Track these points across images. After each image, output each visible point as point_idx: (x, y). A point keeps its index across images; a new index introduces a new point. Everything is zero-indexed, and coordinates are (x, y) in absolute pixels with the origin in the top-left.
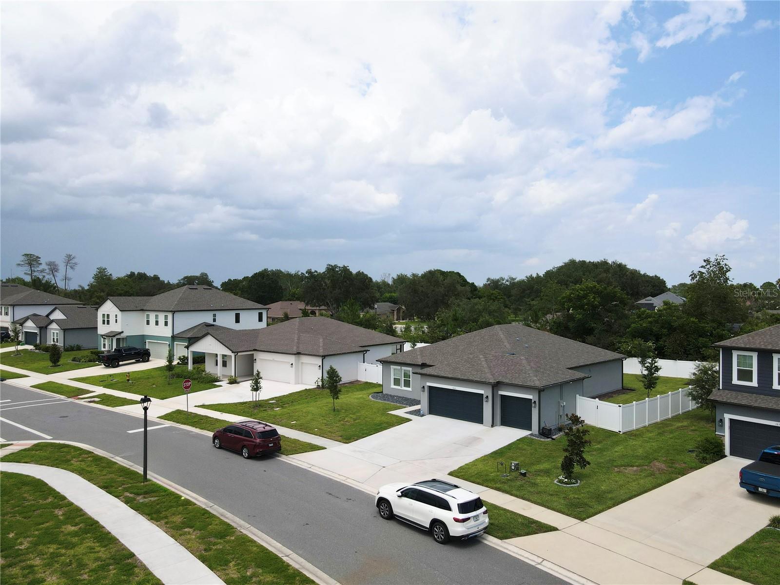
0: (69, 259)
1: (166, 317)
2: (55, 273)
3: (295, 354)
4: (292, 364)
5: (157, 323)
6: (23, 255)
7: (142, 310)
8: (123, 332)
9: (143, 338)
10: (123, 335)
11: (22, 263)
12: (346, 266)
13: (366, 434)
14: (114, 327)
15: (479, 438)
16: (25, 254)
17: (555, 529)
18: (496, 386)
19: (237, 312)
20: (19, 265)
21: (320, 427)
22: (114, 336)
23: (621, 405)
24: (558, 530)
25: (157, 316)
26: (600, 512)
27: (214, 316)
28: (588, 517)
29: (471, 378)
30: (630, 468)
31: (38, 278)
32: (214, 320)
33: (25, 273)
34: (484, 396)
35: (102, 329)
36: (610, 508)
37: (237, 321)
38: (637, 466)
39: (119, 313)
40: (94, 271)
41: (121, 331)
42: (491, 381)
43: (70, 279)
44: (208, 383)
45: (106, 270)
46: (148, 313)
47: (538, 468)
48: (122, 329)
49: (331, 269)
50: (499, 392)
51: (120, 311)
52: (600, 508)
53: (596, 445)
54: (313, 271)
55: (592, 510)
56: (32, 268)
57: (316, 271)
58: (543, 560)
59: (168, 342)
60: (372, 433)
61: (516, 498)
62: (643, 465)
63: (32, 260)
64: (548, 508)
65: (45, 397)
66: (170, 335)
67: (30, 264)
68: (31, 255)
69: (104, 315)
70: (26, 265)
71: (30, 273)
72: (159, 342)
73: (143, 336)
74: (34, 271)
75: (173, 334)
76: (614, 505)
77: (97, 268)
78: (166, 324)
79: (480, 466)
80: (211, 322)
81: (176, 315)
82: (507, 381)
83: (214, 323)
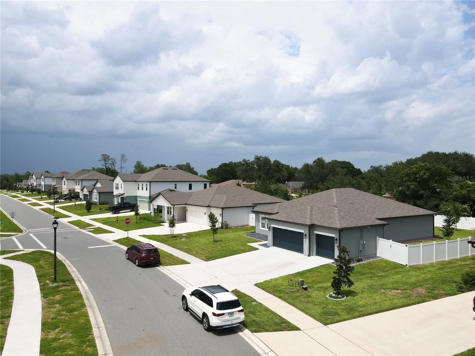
0: (123, 156)
1: (147, 185)
2: (115, 164)
3: (206, 207)
4: (205, 213)
5: (142, 189)
6: (101, 155)
7: (135, 181)
8: (124, 194)
9: (136, 197)
10: (124, 196)
11: (101, 159)
12: (267, 156)
13: (223, 256)
14: (120, 191)
15: (294, 263)
16: (103, 155)
17: (298, 329)
18: (312, 227)
19: (190, 183)
20: (99, 160)
21: (197, 251)
22: (119, 196)
23: (407, 245)
24: (300, 330)
25: (142, 184)
26: (344, 320)
27: (176, 185)
28: (332, 323)
29: (296, 222)
30: (395, 291)
31: (109, 167)
32: (176, 188)
33: (102, 165)
34: (304, 234)
35: (116, 192)
36: (354, 318)
37: (190, 188)
38: (401, 290)
39: (122, 183)
40: (135, 163)
41: (123, 193)
42: (307, 224)
43: (123, 168)
44: (157, 223)
45: (141, 163)
46: (138, 183)
47: (322, 286)
48: (124, 192)
49: (258, 159)
50: (315, 231)
51: (123, 181)
52: (346, 317)
53: (381, 273)
54: (247, 160)
55: (338, 318)
56: (106, 162)
57: (248, 160)
58: (270, 350)
59: (147, 200)
60: (227, 256)
61: (289, 305)
62: (407, 290)
63: (106, 158)
64: (306, 313)
65: (70, 227)
66: (148, 195)
67: (105, 160)
68: (105, 155)
69: (116, 184)
70: (103, 160)
71: (105, 165)
72: (143, 200)
73: (136, 196)
74: (107, 164)
75: (150, 195)
76: (359, 316)
77: (137, 162)
78: (147, 190)
79: (280, 281)
80: (173, 189)
81: (152, 184)
82: (319, 224)
83: (175, 189)
